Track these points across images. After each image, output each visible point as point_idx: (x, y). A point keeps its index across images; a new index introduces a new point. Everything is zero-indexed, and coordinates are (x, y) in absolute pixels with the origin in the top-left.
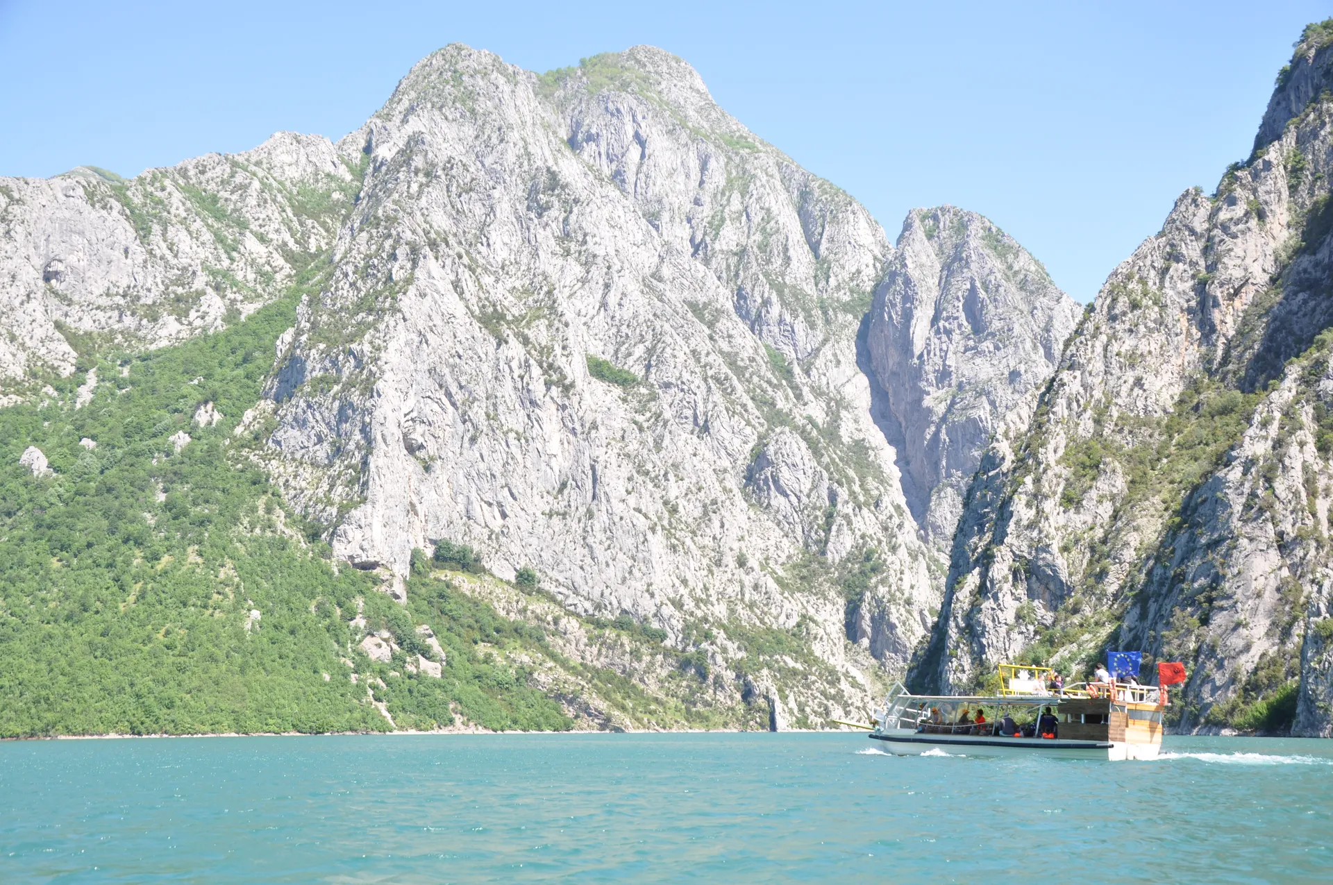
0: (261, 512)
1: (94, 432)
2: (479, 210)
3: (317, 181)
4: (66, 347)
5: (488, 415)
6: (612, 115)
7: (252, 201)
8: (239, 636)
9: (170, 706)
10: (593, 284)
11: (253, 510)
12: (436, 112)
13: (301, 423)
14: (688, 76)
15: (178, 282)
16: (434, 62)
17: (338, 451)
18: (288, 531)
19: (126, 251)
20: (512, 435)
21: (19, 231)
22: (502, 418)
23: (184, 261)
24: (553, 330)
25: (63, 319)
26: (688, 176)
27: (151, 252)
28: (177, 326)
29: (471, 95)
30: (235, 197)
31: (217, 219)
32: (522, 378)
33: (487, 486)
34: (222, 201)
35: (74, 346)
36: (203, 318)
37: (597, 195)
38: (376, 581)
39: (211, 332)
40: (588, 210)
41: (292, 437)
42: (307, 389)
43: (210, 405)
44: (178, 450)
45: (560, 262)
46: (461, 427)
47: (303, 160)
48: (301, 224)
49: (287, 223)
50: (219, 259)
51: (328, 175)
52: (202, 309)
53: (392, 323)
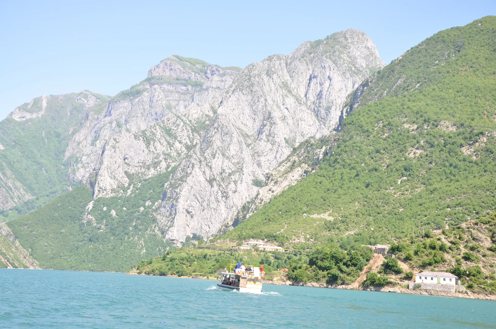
0: (153, 228)
1: (126, 206)
2: (229, 139)
3: (202, 118)
4: (127, 179)
5: (207, 204)
6: (323, 68)
7: (179, 130)
8: (140, 255)
9: (123, 268)
10: (273, 151)
11: (151, 227)
12: (240, 92)
13: (165, 207)
14: (366, 42)
15: (156, 158)
16: (245, 71)
17: (171, 214)
18: (157, 232)
19: (143, 151)
20: (213, 209)
21: (117, 150)
22: (211, 205)
23: (158, 152)
24: (240, 176)
25: (127, 170)
26: (347, 91)
27: (149, 151)
28: (154, 171)
29: (252, 85)
30: (176, 129)
31: (170, 136)
32: (216, 195)
33: (206, 221)
34: (172, 130)
35: (128, 178)
36: (160, 168)
37: (298, 109)
38: (174, 244)
39: (162, 173)
40: (277, 126)
41: (163, 209)
42: (166, 199)
43: (149, 200)
44: (141, 211)
45: (266, 143)
46: (201, 207)
47: (199, 111)
48: (193, 135)
49: (188, 136)
50: (167, 150)
51: (206, 115)
52: (161, 166)
53: (184, 185)
